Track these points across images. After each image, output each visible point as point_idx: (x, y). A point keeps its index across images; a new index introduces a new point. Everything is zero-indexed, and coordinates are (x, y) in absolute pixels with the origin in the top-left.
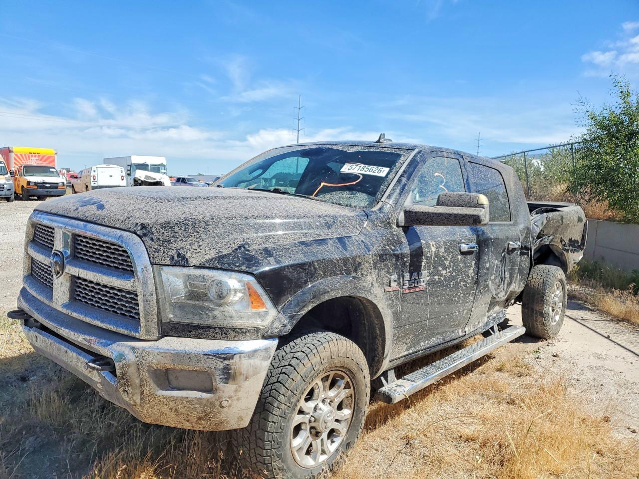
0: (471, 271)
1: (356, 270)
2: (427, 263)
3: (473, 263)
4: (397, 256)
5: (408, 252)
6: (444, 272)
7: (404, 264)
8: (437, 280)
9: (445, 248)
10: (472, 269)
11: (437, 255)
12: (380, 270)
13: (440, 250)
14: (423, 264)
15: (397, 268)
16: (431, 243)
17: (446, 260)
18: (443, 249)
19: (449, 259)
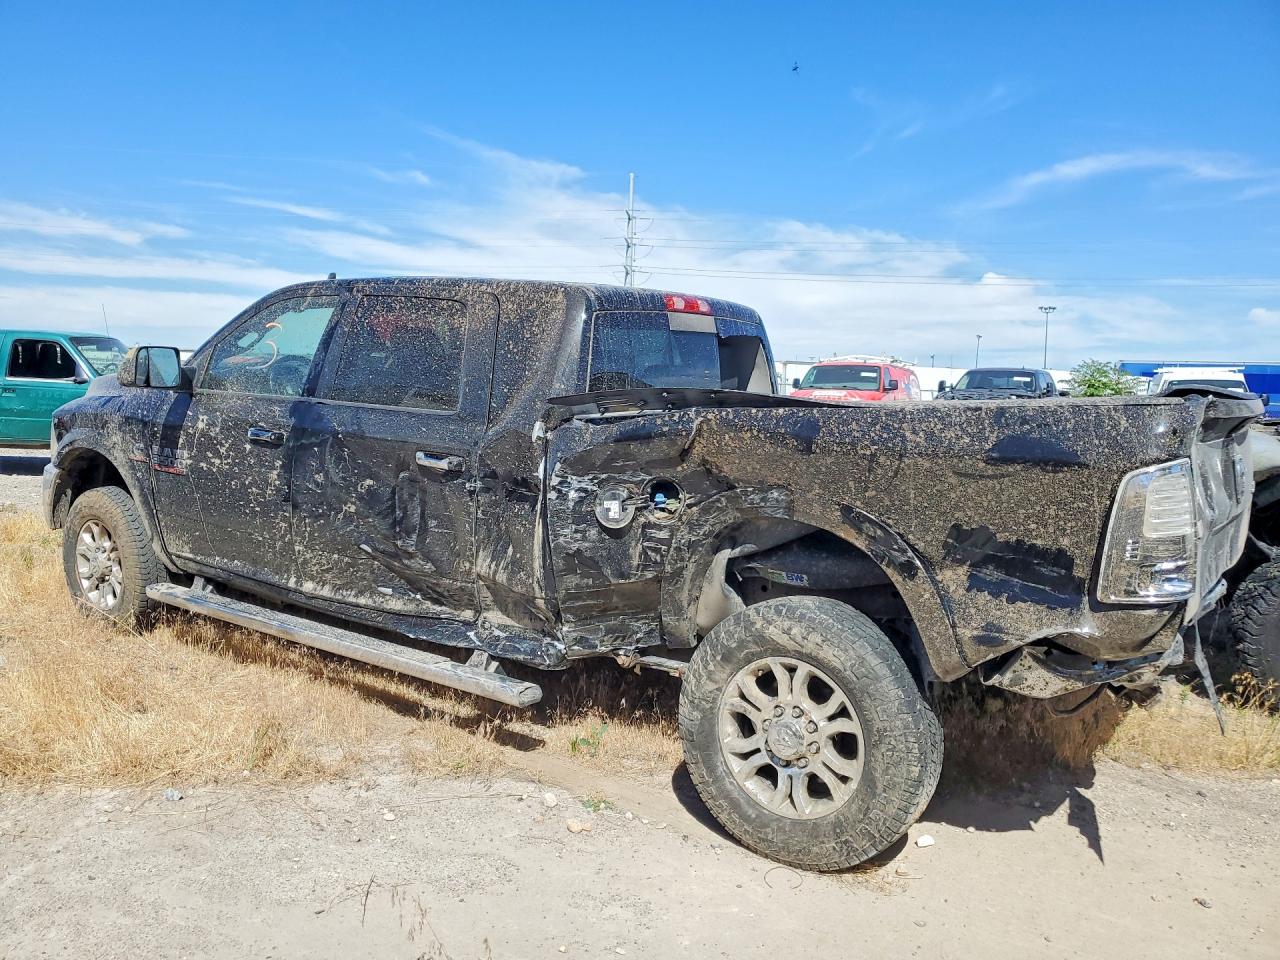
0: (274, 475)
1: (103, 428)
2: (188, 441)
3: (278, 463)
4: (145, 424)
5: (162, 421)
6: (217, 461)
7: (154, 434)
8: (205, 469)
9: (222, 428)
10: (275, 472)
11: (204, 434)
12: (124, 432)
13: (212, 429)
14: (181, 441)
15: (144, 436)
16: (201, 417)
17: (222, 445)
18: (218, 429)
19: (227, 445)
